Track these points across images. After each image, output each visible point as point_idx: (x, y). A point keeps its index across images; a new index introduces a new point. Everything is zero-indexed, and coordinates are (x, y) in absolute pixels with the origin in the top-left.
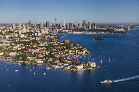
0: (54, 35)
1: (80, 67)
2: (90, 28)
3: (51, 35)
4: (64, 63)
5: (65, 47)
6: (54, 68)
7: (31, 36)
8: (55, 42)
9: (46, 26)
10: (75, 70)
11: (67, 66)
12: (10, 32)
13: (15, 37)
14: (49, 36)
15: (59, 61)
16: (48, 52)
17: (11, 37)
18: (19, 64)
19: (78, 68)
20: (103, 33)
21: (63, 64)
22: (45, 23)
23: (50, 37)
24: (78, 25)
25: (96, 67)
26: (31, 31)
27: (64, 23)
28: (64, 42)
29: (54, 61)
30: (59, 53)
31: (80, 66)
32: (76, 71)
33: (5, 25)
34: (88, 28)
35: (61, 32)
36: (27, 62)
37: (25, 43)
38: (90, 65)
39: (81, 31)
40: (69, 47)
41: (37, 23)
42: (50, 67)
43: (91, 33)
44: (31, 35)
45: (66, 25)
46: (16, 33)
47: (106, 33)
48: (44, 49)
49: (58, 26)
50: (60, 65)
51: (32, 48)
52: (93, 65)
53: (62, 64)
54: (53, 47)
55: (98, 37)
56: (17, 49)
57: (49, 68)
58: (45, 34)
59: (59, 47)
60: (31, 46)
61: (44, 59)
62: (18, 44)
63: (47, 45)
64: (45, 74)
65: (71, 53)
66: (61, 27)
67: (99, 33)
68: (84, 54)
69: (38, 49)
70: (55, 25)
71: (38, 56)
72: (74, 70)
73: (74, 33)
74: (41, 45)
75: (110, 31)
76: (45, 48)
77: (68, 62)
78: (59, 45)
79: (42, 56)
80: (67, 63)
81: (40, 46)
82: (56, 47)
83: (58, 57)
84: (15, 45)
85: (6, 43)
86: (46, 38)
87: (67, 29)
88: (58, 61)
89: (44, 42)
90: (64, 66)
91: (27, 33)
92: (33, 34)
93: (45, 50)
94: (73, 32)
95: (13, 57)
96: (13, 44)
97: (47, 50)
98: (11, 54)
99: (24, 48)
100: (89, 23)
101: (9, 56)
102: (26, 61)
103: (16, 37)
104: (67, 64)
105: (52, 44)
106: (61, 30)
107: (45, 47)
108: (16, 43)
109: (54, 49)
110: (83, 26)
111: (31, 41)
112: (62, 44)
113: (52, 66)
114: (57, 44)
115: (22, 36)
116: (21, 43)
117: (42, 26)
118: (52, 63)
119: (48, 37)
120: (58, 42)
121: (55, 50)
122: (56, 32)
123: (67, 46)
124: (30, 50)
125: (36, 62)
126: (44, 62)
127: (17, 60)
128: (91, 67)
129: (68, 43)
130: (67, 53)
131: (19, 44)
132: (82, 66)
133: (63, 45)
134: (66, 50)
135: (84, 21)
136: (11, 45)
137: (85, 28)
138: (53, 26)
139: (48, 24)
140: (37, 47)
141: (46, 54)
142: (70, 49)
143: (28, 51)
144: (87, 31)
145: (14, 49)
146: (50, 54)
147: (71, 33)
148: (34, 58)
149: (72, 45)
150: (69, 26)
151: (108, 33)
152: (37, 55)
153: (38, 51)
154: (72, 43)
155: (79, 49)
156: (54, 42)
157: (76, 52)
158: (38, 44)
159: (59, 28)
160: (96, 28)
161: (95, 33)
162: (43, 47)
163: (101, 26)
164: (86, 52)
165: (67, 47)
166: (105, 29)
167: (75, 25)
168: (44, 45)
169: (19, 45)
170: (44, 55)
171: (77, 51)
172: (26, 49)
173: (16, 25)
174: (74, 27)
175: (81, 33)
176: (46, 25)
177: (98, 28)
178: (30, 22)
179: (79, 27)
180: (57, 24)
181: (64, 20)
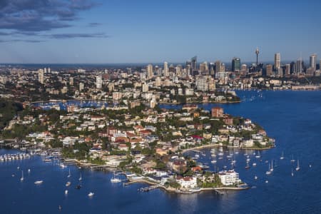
3: (218, 94)
4: (160, 169)
5: (208, 127)
6: (128, 181)
7: (168, 95)
8: (189, 114)
9: (233, 70)
10: (173, 189)
11: (161, 178)
12: (126, 86)
13: (131, 98)
14: (213, 96)
22: (231, 61)
23: (214, 99)
24: (318, 67)
27: (279, 60)
28: (209, 115)
30: (183, 143)
31: (186, 180)
32: (176, 193)
36: (85, 161)
37: (113, 115)
38: (220, 179)
41: (211, 63)
45: (284, 68)
46: (137, 88)
48: (147, 131)
49: (261, 69)
50: (147, 175)
52: (228, 178)
53: (155, 171)
56: (87, 128)
59: (193, 127)
60: (121, 122)
62: (95, 116)
63: (164, 120)
64: (91, 194)
65: (218, 143)
66: (270, 72)
68: (249, 149)
69: (132, 129)
70: (254, 68)
73: (295, 88)
74: (148, 120)
76: (154, 129)
78: (196, 122)
79: (126, 149)
82: (184, 126)
84: (86, 120)
85: (75, 114)
86: (205, 100)
89: (160, 112)
91: (162, 88)
92: (173, 92)
94: (293, 85)
95: (68, 148)
96: (85, 117)
98: (66, 140)
99: (102, 126)
102: (83, 158)
103: (135, 97)
104: (164, 174)
105: (177, 118)
106: (260, 80)
109: (177, 130)
112: (203, 118)
114: (189, 119)
119: (210, 99)
120: (196, 115)
121: (179, 133)
123: (212, 123)
124: (112, 132)
125: (103, 163)
126: (121, 164)
127: (67, 156)
128: (220, 184)
129: (222, 116)
130: (206, 142)
132: (194, 180)
133: (205, 122)
134: (204, 135)
136: (81, 118)
138: (250, 70)
139: (236, 65)
142: (217, 133)
145: (80, 129)
147: (287, 88)
148: (102, 154)
150: (290, 70)
155: (239, 134)
156: (185, 114)
157: (230, 142)
159: (264, 75)
164: (257, 144)
165: (212, 127)
167: (308, 67)
168: (154, 121)
169: (95, 119)
170: (134, 147)
172: (104, 130)
174: (305, 71)
176: (233, 66)
178: (194, 61)
179: (318, 71)
180: (261, 66)
181: (278, 55)
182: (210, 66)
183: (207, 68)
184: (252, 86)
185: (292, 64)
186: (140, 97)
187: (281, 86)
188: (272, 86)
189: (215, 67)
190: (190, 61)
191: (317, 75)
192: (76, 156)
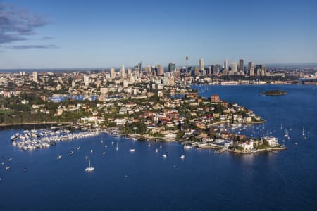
0: (187, 88)
1: (248, 147)
2: (252, 73)
3: (180, 88)
4: (215, 138)
5: (213, 109)
6: (198, 147)
8: (194, 100)
9: (170, 72)
10: (239, 151)
11: (222, 144)
12: (108, 83)
13: (116, 92)
14: (178, 90)
15: (206, 135)
16: (183, 118)
17: (111, 92)
18: (134, 139)
19: (245, 148)
20: (279, 82)
21: (214, 141)
22: (167, 66)
23: (179, 92)
24: (230, 69)
25: (278, 146)
26: (143, 80)
27: (203, 64)
28: (209, 99)
29: (196, 135)
30: (203, 121)
31: (248, 144)
32: (241, 153)
33: (96, 71)
34: (249, 74)
35: (198, 83)
36: (147, 135)
37: (140, 102)
38: (268, 143)
39: (235, 80)
40: (219, 109)
41: (154, 67)
42: (190, 145)
43: (256, 83)
44: (146, 87)
45: (207, 70)
46: (118, 84)
47: (286, 83)
48: (174, 113)
49: (191, 71)
50: (208, 143)
51: (154, 111)
52: (273, 142)
53: (212, 140)
54: (191, 108)
55: (271, 91)
56: (128, 112)
57: (188, 147)
58: (170, 86)
59: (202, 109)
60: (150, 107)
61: (177, 131)
62: (128, 103)
63: (179, 105)
64: (183, 157)
65: (225, 120)
66: (197, 72)
67: (272, 83)
68: (250, 123)
69: (163, 112)
70: (185, 70)
71: (165, 124)
72: (236, 151)
73: (224, 83)
74: (169, 105)
75: (293, 78)
76: (177, 111)
77: (223, 136)
78: (201, 105)
79: (172, 125)
80: (221, 138)
81: (166, 108)
82: (196, 109)
83: (202, 127)
84: (122, 106)
85: (108, 102)
86: (172, 93)
87: (208, 77)
88: (204, 135)
89: (173, 99)
90: (217, 144)
91: (137, 84)
92: (148, 86)
93: (176, 115)
94: (220, 82)
95: (121, 127)
96: (119, 104)
97: (181, 115)
98: (119, 121)
99: (138, 110)
100: (250, 63)
101: (115, 125)
102: (145, 133)
103: (119, 91)
104: (223, 141)
105: (188, 103)
106: (197, 78)
107: (176, 109)
108: (125, 102)
109: (193, 112)
110: (238, 70)
111: (150, 99)
112: (206, 103)
113: (194, 144)
114: (196, 104)
115: (130, 90)
116: (133, 101)
117: (162, 72)
118: (192, 138)
119: (176, 91)
120: (200, 101)
121: (195, 114)
122: (188, 82)
123: (215, 106)
124: (150, 114)
125: (163, 136)
126: (177, 136)
127: (129, 132)
128: (269, 146)
129: (218, 101)
130: (217, 119)
131: (130, 104)
132: (252, 144)
133: (209, 106)
134: (214, 115)
135: (241, 61)
136: (116, 105)
137: (243, 74)
138: (181, 72)
139: (172, 67)
140: (162, 109)
141: (180, 122)
142: (222, 113)
143: (146, 117)
144: (247, 79)
145: (122, 113)
146: (186, 121)
147: (218, 83)
148: (159, 129)
149: (225, 105)
150: (211, 71)
151: (290, 82)
152: (163, 122)
153: (165, 116)
154: (224, 102)
155: (239, 113)
156: (192, 100)
157: (235, 119)
158: (162, 103)
159: (193, 74)
160: (263, 75)
161: (263, 83)
162: (172, 108)
163: (273, 70)
164: (253, 119)
165: (216, 109)
166: (281, 74)
167: (223, 69)
168: (173, 106)
169: (129, 106)
170: (177, 124)
171: (235, 116)
172: (142, 113)
173: (116, 71)
174: (221, 71)
175: (237, 83)
176: (169, 69)
177: (268, 74)
178: (140, 65)
179: (230, 72)
180: (190, 68)
181: (202, 60)
182: (152, 69)
183: (150, 70)
184: (192, 82)
185: (212, 67)
186: (123, 91)
187: (213, 82)
188: (206, 82)
189: (156, 69)
190: (137, 65)
191: (230, 74)
192: (137, 132)
